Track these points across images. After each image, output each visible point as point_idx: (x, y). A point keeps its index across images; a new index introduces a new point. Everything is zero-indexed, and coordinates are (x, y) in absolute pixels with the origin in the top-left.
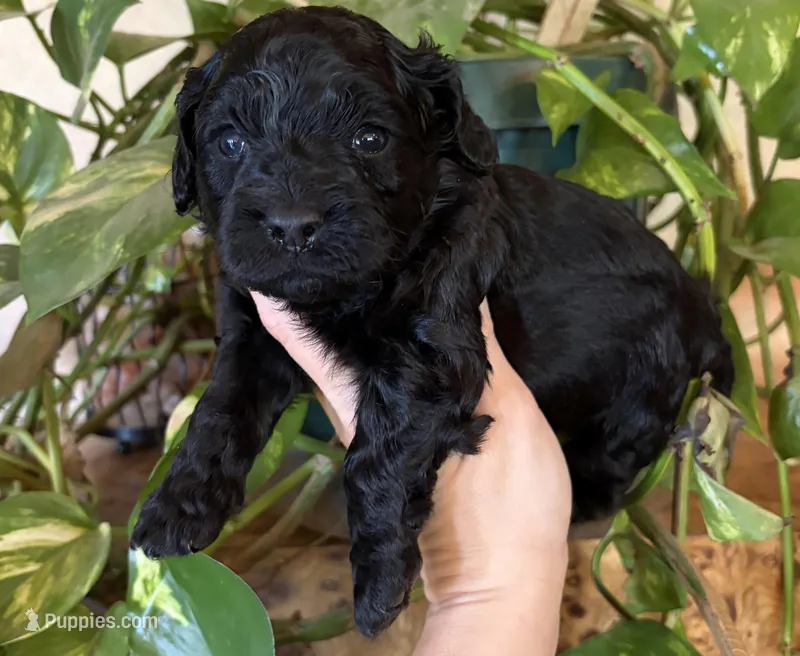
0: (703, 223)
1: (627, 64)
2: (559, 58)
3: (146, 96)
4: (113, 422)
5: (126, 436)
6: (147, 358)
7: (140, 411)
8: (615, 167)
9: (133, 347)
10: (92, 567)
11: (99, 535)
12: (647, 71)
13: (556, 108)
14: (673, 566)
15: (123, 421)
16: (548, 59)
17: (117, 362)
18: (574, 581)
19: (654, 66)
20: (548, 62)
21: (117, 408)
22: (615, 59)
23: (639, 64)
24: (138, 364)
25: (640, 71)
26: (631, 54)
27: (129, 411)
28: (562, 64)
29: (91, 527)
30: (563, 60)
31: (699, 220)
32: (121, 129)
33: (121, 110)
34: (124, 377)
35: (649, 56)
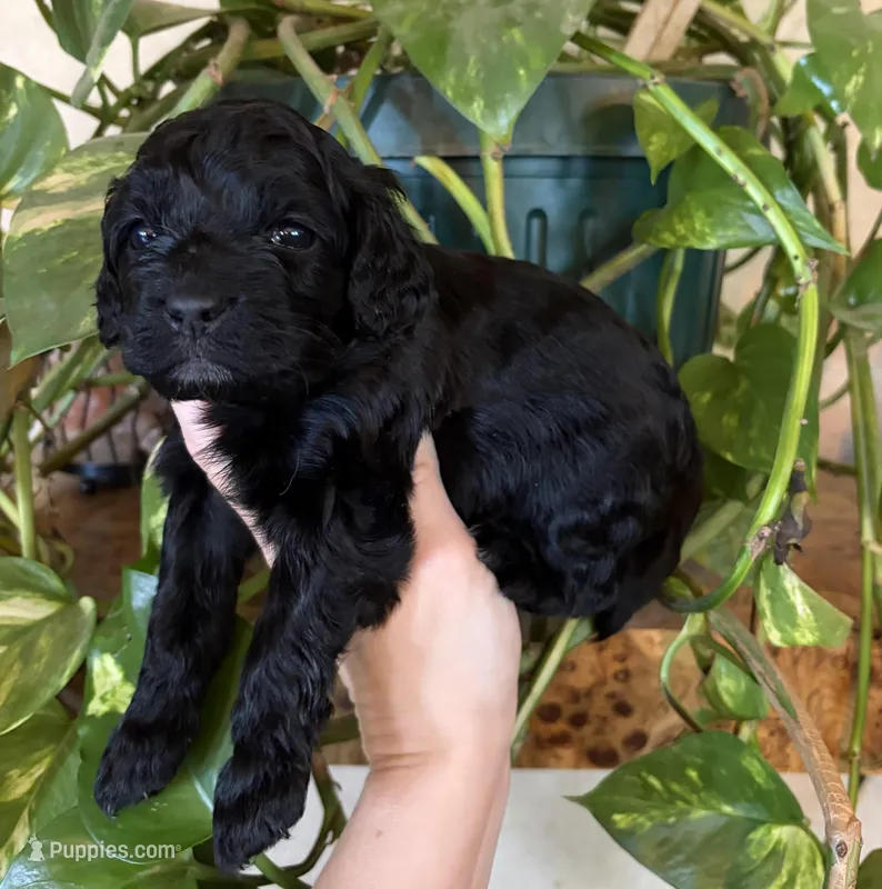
0: (807, 284)
1: (727, 91)
2: (653, 77)
3: (158, 75)
4: (80, 458)
5: (91, 473)
6: (126, 383)
7: (111, 444)
8: (709, 214)
9: (109, 370)
10: (72, 651)
11: (80, 611)
12: (749, 101)
13: (654, 139)
14: (759, 679)
15: (90, 458)
16: (640, 77)
17: (87, 386)
18: (621, 676)
19: (758, 98)
20: (640, 82)
21: (84, 444)
22: (715, 84)
23: (741, 93)
24: (113, 390)
25: (742, 100)
26: (733, 80)
27: (99, 446)
28: (656, 84)
29: (69, 601)
30: (657, 79)
31: (802, 281)
32: (124, 113)
33: (127, 90)
34: (94, 403)
35: (754, 86)
